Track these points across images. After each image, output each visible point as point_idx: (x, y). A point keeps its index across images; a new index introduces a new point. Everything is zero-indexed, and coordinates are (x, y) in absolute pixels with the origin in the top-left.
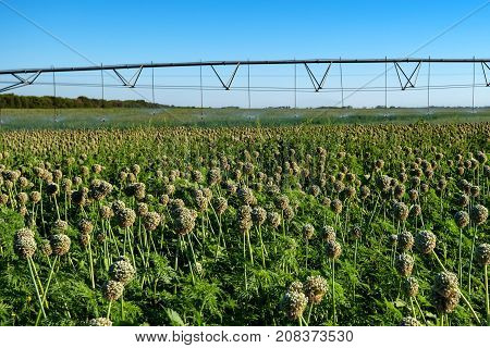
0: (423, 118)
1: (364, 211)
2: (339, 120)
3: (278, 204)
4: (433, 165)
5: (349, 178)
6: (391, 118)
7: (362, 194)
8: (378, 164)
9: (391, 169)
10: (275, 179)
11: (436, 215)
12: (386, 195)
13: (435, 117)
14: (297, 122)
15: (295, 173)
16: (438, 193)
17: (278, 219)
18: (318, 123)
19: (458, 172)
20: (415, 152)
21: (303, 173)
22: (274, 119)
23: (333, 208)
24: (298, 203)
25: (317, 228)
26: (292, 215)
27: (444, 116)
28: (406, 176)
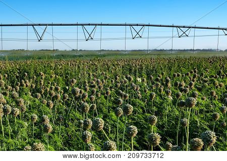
0: (97, 56)
1: (65, 107)
2: (52, 57)
3: (18, 103)
4: (103, 82)
5: (56, 89)
6: (80, 56)
7: (64, 98)
8: (73, 81)
9: (81, 85)
10: (16, 89)
11: (105, 110)
12: (77, 99)
13: (104, 56)
14: (28, 58)
15: (27, 86)
16: (106, 98)
17: (18, 111)
18: (40, 58)
19: (116, 86)
20: (93, 75)
21: (32, 86)
22: (15, 56)
23: (48, 105)
24: (29, 102)
25: (39, 117)
26: (25, 109)
27: (109, 55)
28: (88, 88)
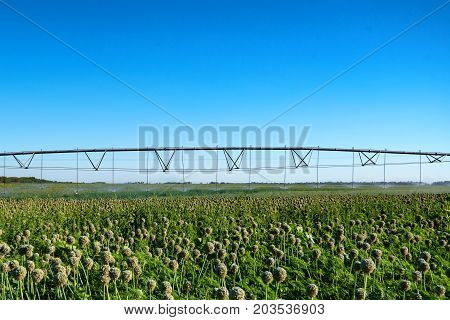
0: (247, 192)
1: (197, 267)
2: (181, 193)
3: (130, 263)
4: (250, 232)
5: (185, 242)
6: (221, 192)
7: (194, 255)
8: (208, 231)
9: (219, 235)
10: (129, 242)
11: (251, 272)
12: (211, 257)
13: (255, 191)
14: (147, 195)
15: (145, 237)
16: (252, 255)
17: (130, 274)
18: (165, 195)
19: (270, 238)
20: (237, 221)
21: (151, 238)
22: (129, 192)
23: (171, 266)
24: (145, 262)
25: (159, 283)
26: (140, 271)
27: (262, 190)
28: (228, 242)
